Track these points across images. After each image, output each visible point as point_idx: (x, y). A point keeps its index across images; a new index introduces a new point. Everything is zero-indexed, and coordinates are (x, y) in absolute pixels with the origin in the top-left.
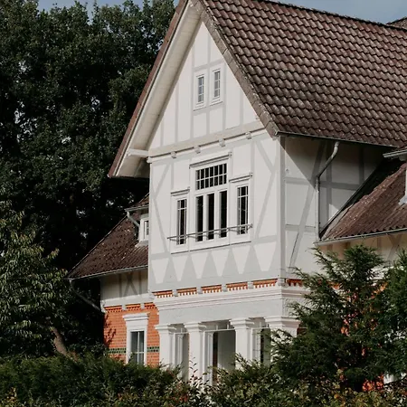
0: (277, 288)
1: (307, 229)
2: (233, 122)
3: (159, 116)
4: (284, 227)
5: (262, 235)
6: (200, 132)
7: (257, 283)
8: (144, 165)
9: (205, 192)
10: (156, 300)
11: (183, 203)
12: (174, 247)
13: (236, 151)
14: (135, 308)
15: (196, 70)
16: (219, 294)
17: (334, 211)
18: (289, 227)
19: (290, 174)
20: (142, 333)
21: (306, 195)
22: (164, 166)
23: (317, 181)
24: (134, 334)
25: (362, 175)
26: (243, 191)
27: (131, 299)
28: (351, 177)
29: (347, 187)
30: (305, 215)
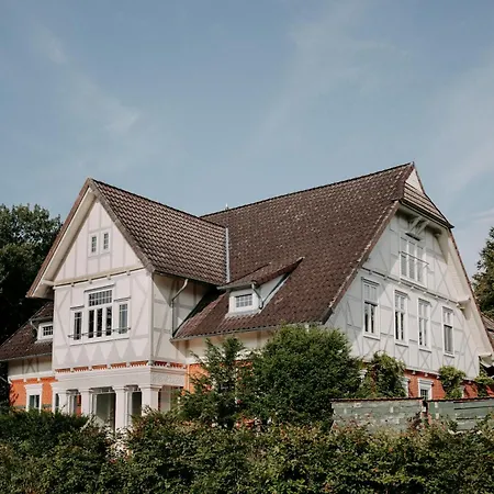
0: (148, 366)
1: (165, 331)
2: (117, 265)
3: (63, 261)
4: (153, 329)
5: (138, 334)
6: (93, 271)
7: (132, 364)
8: (50, 291)
9: (95, 308)
10: (58, 375)
11: (79, 315)
12: (72, 341)
13: (119, 283)
14: (34, 381)
15: (91, 232)
16: (105, 370)
17: (180, 321)
18: (156, 329)
19: (156, 298)
20: (38, 396)
21: (165, 310)
22: (65, 292)
23: (172, 302)
24: (32, 397)
25: (195, 300)
26: (124, 307)
27: (31, 375)
28: (189, 302)
29: (188, 307)
30: (164, 323)
